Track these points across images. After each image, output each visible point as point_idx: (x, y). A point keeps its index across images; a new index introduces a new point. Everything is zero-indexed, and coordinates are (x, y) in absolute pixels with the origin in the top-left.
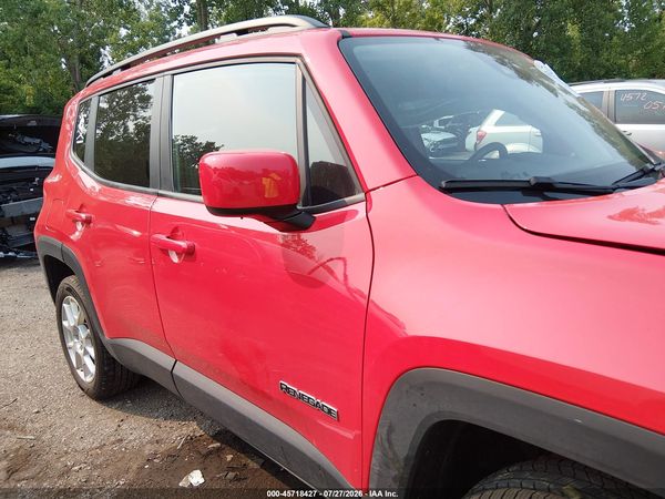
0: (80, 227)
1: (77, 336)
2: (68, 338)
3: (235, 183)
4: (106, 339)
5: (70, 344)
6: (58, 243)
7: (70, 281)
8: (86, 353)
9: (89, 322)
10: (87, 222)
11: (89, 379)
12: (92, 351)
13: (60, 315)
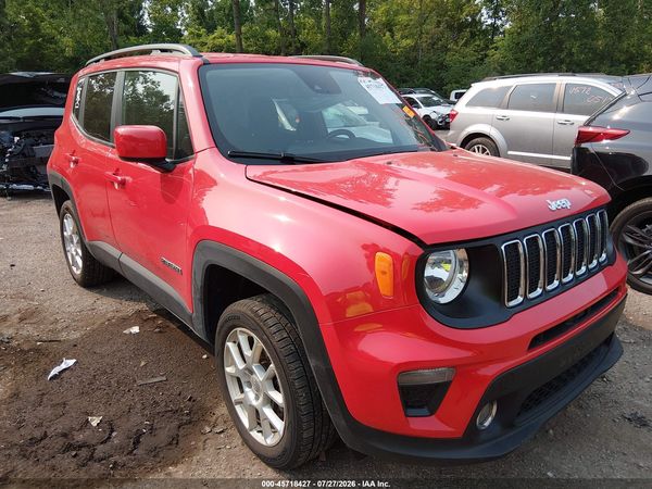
0: (72, 165)
1: (72, 242)
2: (67, 244)
3: (133, 144)
4: (86, 241)
5: (68, 249)
6: (60, 176)
7: (67, 203)
8: (77, 254)
9: (79, 231)
10: (76, 162)
11: (79, 272)
12: (80, 252)
13: (63, 228)
